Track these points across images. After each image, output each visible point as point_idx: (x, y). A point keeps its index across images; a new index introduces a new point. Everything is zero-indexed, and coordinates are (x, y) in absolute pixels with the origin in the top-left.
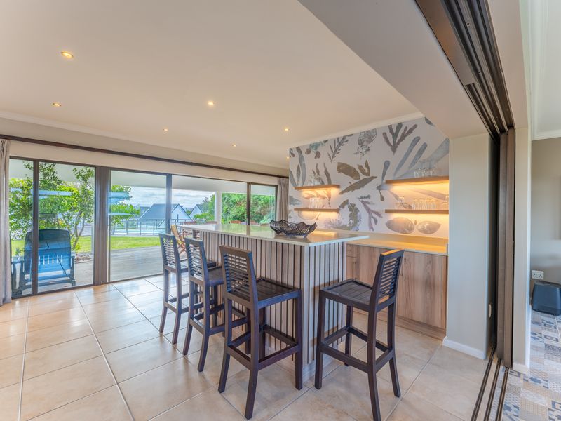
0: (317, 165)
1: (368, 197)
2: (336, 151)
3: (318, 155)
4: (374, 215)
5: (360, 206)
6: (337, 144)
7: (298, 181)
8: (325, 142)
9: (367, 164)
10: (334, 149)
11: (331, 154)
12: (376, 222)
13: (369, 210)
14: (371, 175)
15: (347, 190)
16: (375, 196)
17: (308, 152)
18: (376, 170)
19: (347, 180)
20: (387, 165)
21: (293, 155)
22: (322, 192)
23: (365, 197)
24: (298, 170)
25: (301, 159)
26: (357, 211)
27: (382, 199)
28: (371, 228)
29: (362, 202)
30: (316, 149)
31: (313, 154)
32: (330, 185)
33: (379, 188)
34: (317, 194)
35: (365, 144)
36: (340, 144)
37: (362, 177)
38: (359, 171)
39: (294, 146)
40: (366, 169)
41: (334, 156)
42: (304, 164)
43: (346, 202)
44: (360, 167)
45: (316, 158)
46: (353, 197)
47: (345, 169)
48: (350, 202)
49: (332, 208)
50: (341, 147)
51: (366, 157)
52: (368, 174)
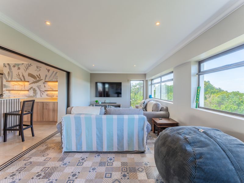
0: (19, 72)
1: (40, 86)
2: (27, 68)
3: (19, 68)
4: (42, 92)
5: (37, 89)
6: (28, 66)
7: (9, 78)
8: (23, 64)
9: (39, 75)
10: (26, 68)
11: (25, 69)
12: (43, 94)
13: (40, 90)
14: (41, 79)
15: (32, 83)
16: (42, 86)
17: (14, 66)
18: (43, 77)
19: (32, 80)
20: (46, 76)
21: (6, 67)
22: (21, 83)
23: (39, 86)
24: (9, 73)
25: (10, 69)
26: (36, 91)
27: (45, 87)
28: (41, 96)
29: (38, 88)
30: (18, 66)
31: (16, 68)
32: (25, 81)
33: (44, 83)
34: (19, 84)
35: (39, 68)
36: (29, 66)
37: (38, 79)
38: (37, 77)
39: (6, 63)
40: (39, 76)
41: (26, 70)
42: (12, 71)
43: (32, 88)
44: (37, 76)
45: (18, 69)
46: (35, 86)
47: (31, 75)
48: (33, 87)
49: (26, 90)
50: (29, 67)
51: (39, 72)
52: (40, 78)
